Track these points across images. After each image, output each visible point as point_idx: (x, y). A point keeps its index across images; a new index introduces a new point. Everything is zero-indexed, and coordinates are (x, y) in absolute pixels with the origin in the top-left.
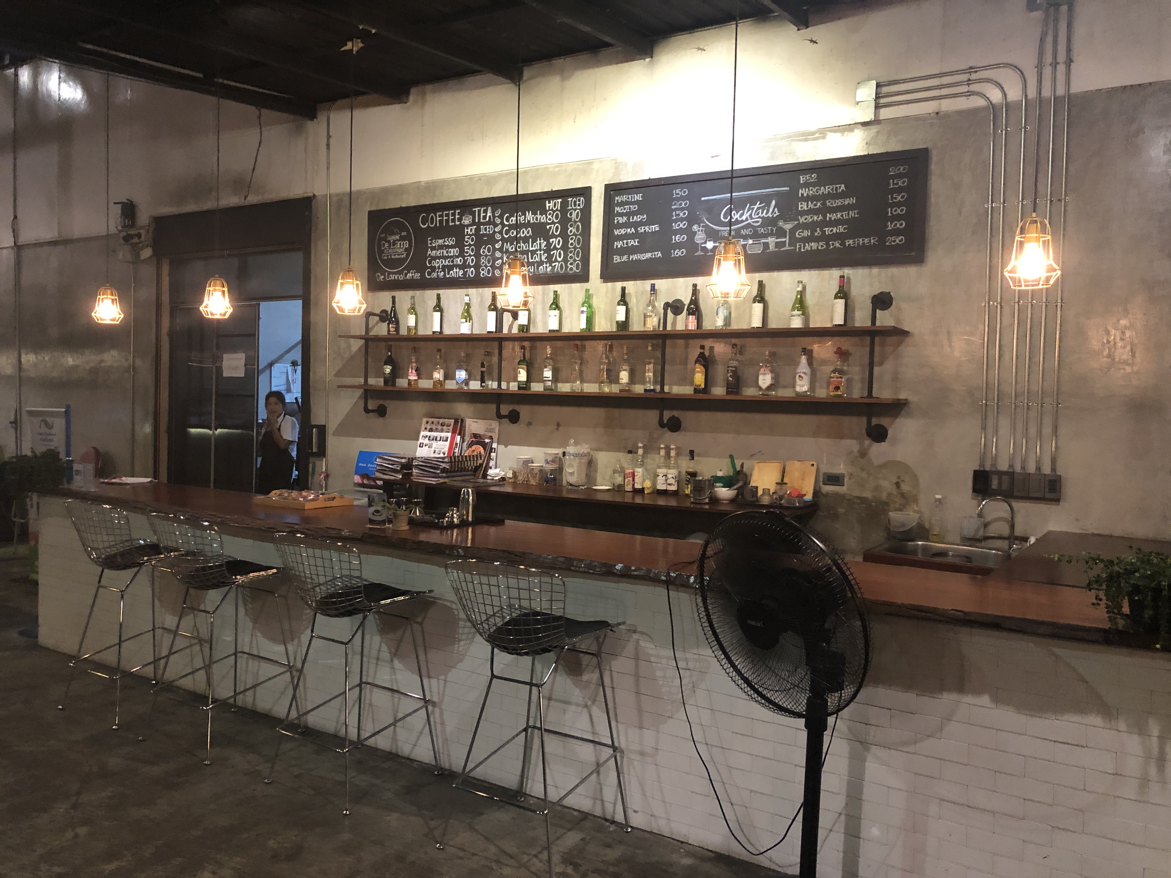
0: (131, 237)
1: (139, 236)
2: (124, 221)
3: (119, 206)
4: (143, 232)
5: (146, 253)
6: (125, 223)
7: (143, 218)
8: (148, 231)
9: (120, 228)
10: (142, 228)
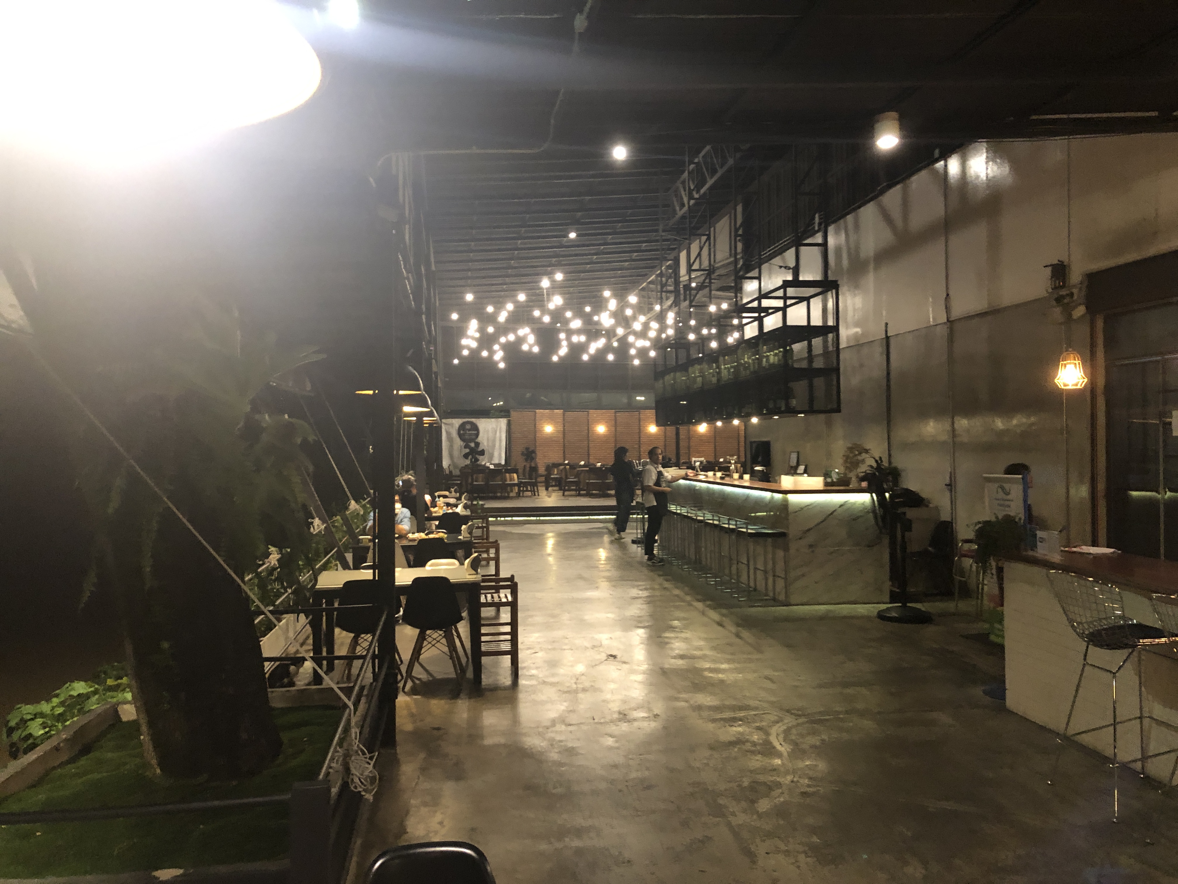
0: (1063, 297)
1: (1072, 295)
2: (1055, 282)
3: (1050, 268)
4: (1075, 291)
5: (1080, 311)
6: (1055, 285)
7: (1076, 276)
8: (1080, 289)
9: (1050, 290)
10: (1074, 286)
